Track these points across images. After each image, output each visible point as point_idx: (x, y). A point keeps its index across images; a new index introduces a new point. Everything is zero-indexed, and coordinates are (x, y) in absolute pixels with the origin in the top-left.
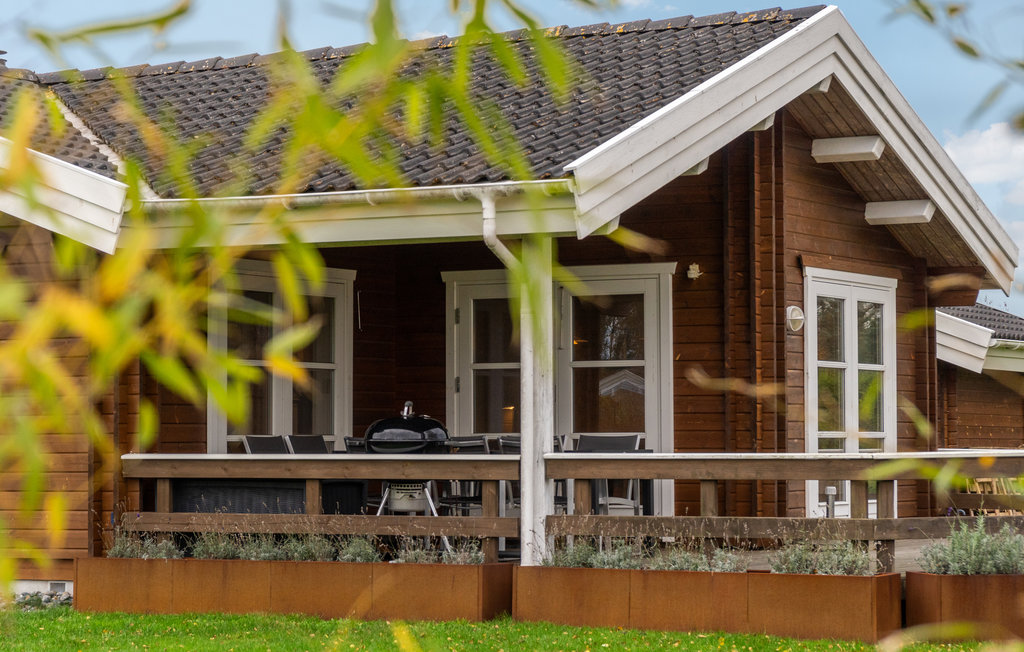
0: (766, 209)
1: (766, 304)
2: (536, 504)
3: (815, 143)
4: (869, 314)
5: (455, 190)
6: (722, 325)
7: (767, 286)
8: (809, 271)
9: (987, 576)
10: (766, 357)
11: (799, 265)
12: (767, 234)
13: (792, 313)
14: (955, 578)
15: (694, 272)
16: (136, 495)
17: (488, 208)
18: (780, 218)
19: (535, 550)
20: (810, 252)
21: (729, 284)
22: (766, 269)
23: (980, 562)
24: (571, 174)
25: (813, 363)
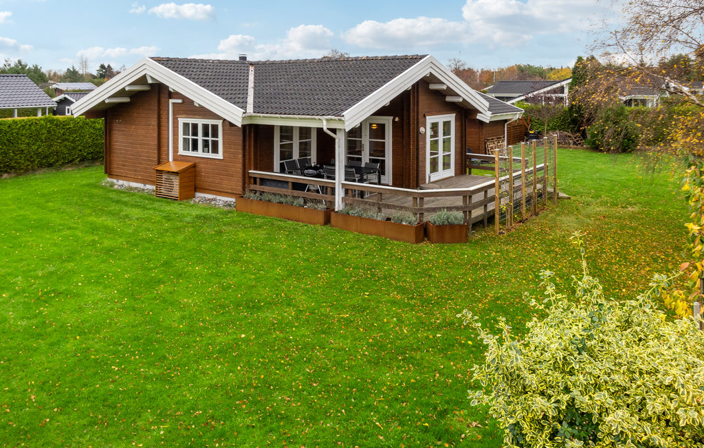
0: (414, 105)
1: (414, 128)
2: (339, 194)
3: (430, 85)
4: (447, 124)
5: (317, 117)
6: (403, 133)
7: (414, 124)
8: (427, 117)
9: (446, 226)
10: (414, 141)
11: (425, 116)
12: (414, 111)
13: (422, 129)
14: (437, 226)
15: (397, 119)
16: (252, 180)
17: (325, 122)
18: (418, 106)
19: (339, 205)
20: (428, 112)
21: (405, 123)
22: (414, 120)
23: (443, 222)
24: (343, 116)
25: (428, 140)
